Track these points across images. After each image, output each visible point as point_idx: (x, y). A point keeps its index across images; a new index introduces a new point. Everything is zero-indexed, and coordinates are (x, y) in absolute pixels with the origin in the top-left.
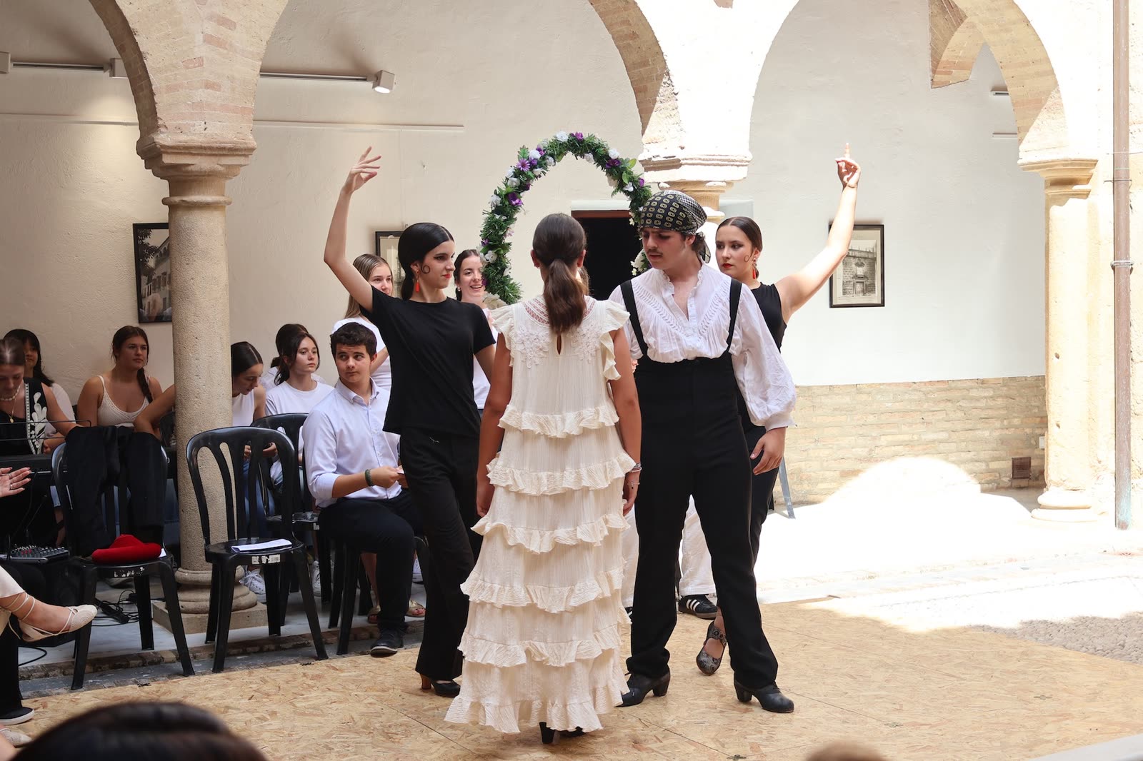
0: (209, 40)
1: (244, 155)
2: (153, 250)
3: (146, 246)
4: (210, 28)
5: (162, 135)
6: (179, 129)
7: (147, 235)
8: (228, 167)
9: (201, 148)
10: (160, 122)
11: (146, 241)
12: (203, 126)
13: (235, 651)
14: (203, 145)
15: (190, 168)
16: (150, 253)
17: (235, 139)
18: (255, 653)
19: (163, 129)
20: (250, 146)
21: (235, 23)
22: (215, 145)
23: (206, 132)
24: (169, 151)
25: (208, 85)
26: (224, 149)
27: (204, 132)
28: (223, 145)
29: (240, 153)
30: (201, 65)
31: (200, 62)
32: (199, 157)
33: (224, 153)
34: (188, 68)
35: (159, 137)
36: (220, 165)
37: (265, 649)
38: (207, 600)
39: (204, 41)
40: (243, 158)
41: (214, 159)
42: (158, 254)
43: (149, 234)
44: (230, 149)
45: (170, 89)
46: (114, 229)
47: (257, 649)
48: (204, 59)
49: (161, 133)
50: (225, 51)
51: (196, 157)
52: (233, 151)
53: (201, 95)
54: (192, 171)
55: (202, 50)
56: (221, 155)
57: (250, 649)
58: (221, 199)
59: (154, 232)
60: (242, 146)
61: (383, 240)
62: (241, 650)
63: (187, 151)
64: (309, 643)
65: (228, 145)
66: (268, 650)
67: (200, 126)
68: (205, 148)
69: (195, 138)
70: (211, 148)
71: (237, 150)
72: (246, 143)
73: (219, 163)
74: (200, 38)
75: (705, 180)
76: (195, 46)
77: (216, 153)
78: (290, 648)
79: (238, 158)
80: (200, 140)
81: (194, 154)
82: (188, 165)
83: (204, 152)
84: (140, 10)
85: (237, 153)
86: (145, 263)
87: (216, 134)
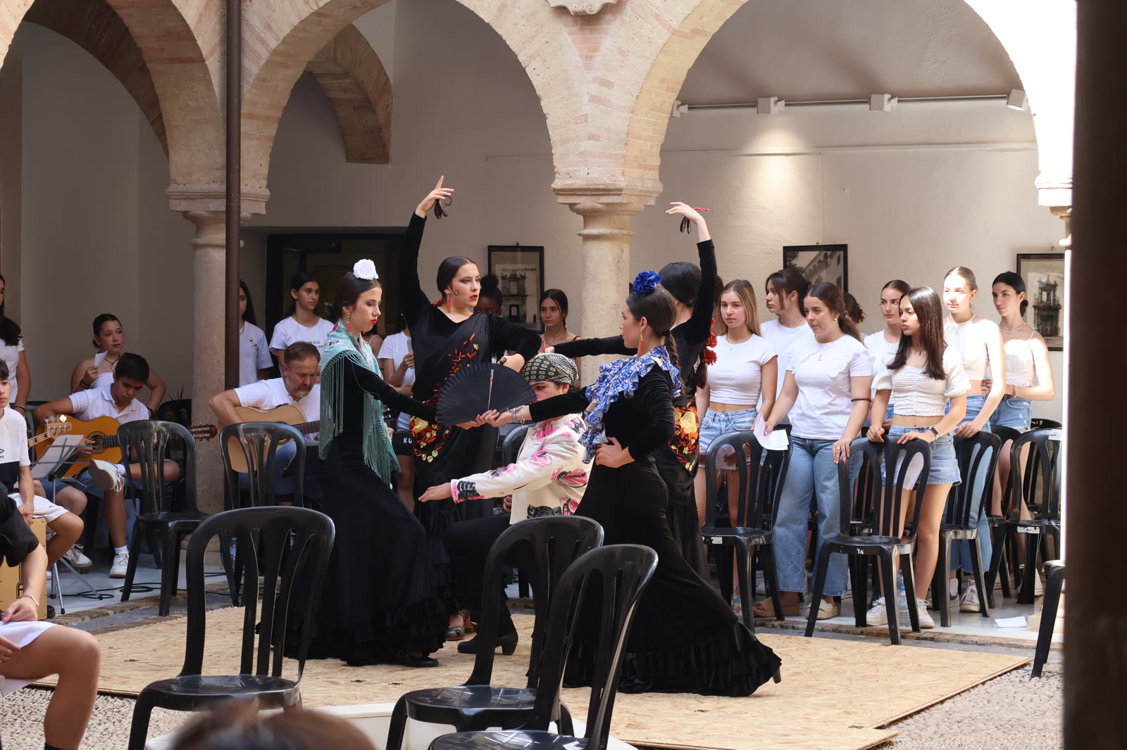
0: (593, 99)
4: (595, 89)
5: (556, 180)
6: (568, 175)
8: (608, 204)
9: (582, 190)
10: (556, 170)
11: (794, 262)
12: (586, 171)
14: (583, 187)
17: (608, 181)
19: (557, 176)
20: (618, 187)
21: (612, 83)
23: (589, 176)
24: (561, 193)
25: (591, 137)
26: (598, 190)
27: (586, 176)
28: (597, 187)
29: (613, 193)
30: (586, 121)
31: (585, 118)
33: (601, 193)
34: (577, 124)
35: (555, 182)
36: (600, 203)
39: (590, 100)
40: (616, 197)
41: (595, 198)
43: (796, 256)
44: (604, 190)
45: (564, 142)
48: (589, 115)
50: (605, 108)
51: (581, 197)
52: (606, 191)
53: (586, 145)
55: (587, 108)
56: (600, 195)
60: (613, 187)
61: (1025, 264)
63: (573, 193)
65: (601, 187)
67: (583, 171)
68: (585, 190)
69: (578, 181)
70: (589, 190)
71: (610, 190)
72: (615, 184)
73: (599, 201)
74: (586, 98)
76: (582, 106)
77: (595, 193)
79: (612, 197)
81: (580, 195)
82: (576, 204)
83: (586, 193)
84: (544, 80)
85: (611, 193)
87: (595, 177)
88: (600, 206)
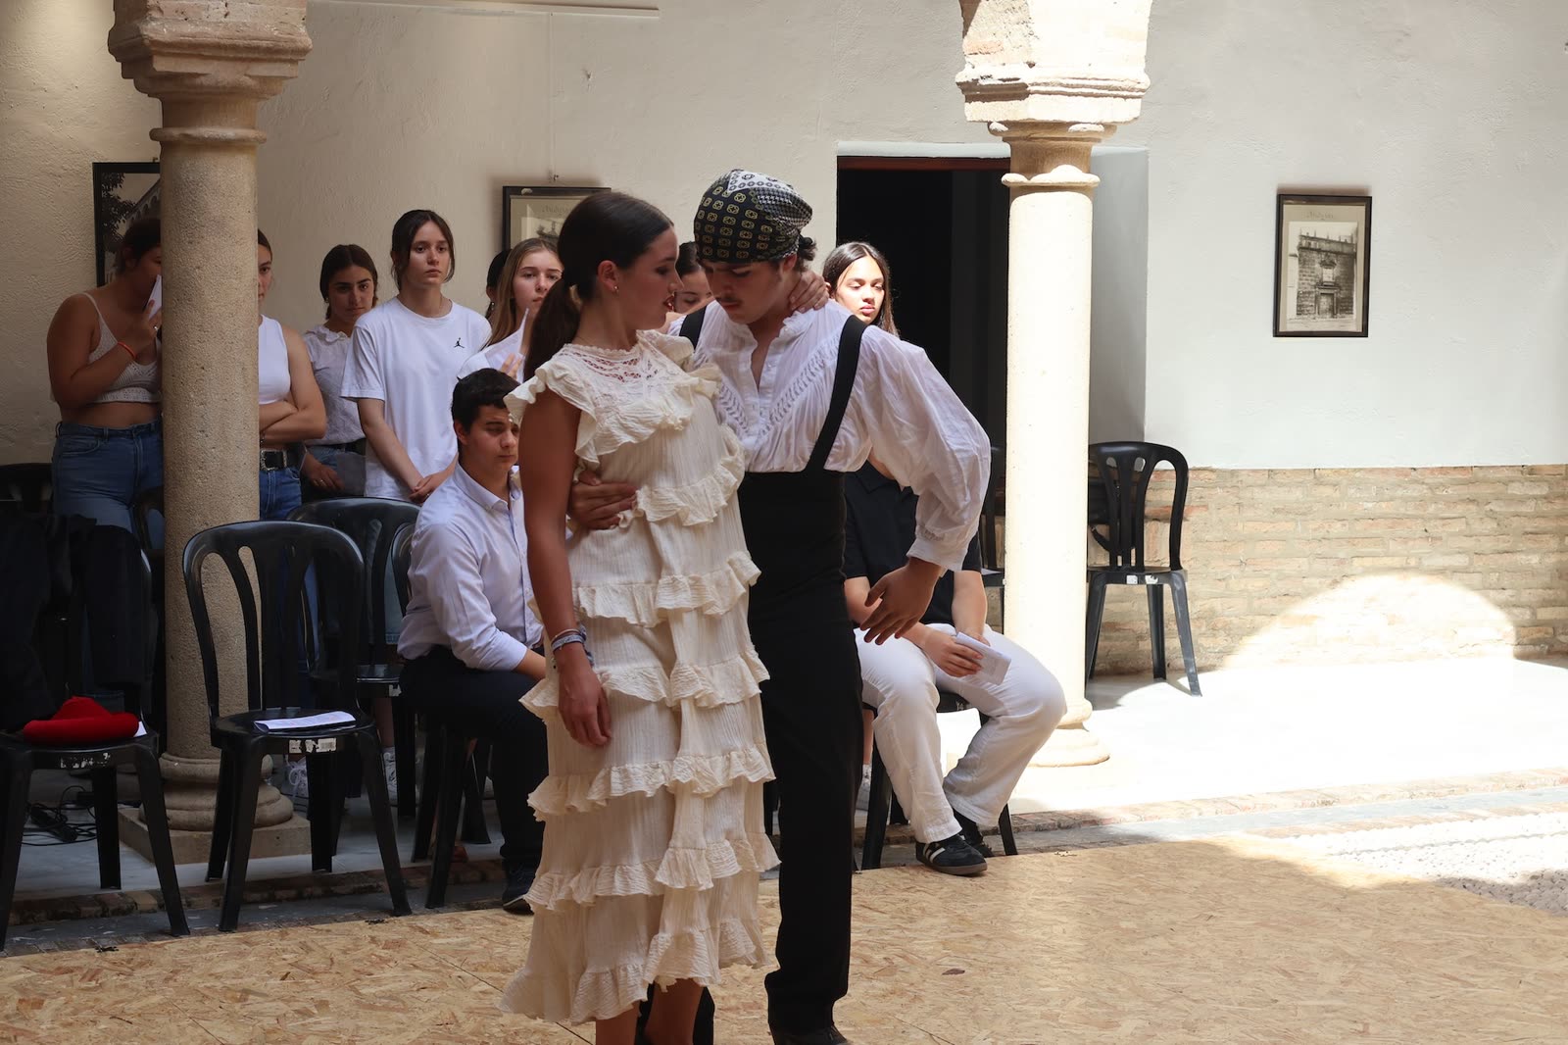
1: (292, 61)
2: (127, 208)
3: (115, 200)
5: (154, 24)
6: (183, 14)
7: (116, 182)
8: (264, 79)
9: (218, 46)
10: (150, 2)
11: (116, 192)
12: (223, 10)
13: (256, 896)
14: (222, 42)
15: (198, 81)
16: (121, 213)
17: (276, 33)
18: (288, 899)
19: (155, 14)
20: (301, 45)
22: (241, 42)
23: (227, 19)
24: (166, 50)
26: (257, 49)
27: (223, 19)
28: (255, 43)
29: (283, 57)
32: (216, 63)
33: (256, 55)
35: (149, 26)
36: (250, 76)
37: (306, 895)
38: (209, 809)
40: (289, 66)
41: (241, 67)
42: (134, 216)
43: (120, 181)
44: (268, 50)
46: (62, 171)
47: (293, 893)
49: (153, 19)
51: (210, 61)
52: (272, 53)
54: (202, 86)
56: (252, 60)
57: (280, 894)
58: (250, 133)
59: (128, 177)
60: (287, 46)
61: (516, 203)
62: (266, 895)
63: (195, 52)
64: (378, 886)
65: (264, 44)
66: (311, 897)
67: (217, 9)
68: (225, 47)
69: (209, 29)
70: (234, 48)
71: (279, 51)
72: (294, 41)
73: (249, 72)
75: (1067, 120)
77: (244, 55)
78: (349, 894)
79: (278, 65)
80: (218, 33)
81: (207, 57)
82: (198, 75)
83: (223, 54)
85: (279, 56)
86: (112, 229)
87: (244, 24)
88: (250, 82)
